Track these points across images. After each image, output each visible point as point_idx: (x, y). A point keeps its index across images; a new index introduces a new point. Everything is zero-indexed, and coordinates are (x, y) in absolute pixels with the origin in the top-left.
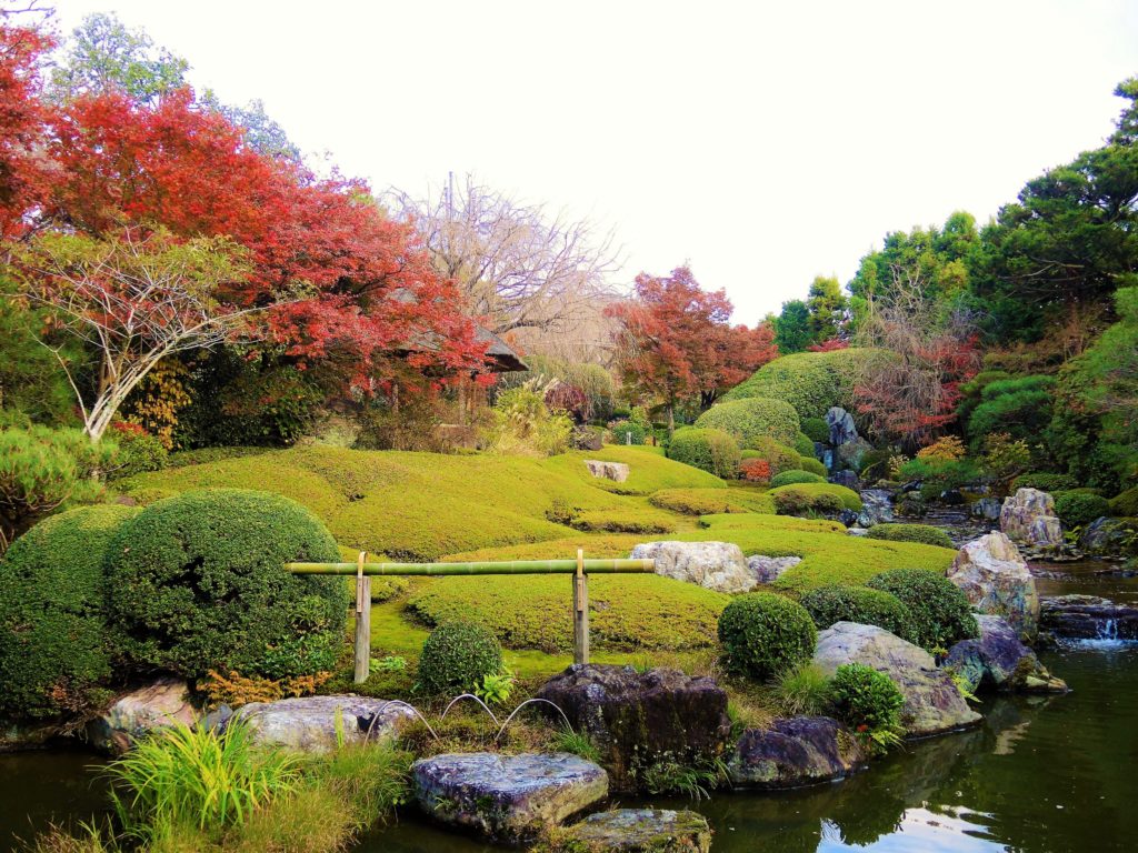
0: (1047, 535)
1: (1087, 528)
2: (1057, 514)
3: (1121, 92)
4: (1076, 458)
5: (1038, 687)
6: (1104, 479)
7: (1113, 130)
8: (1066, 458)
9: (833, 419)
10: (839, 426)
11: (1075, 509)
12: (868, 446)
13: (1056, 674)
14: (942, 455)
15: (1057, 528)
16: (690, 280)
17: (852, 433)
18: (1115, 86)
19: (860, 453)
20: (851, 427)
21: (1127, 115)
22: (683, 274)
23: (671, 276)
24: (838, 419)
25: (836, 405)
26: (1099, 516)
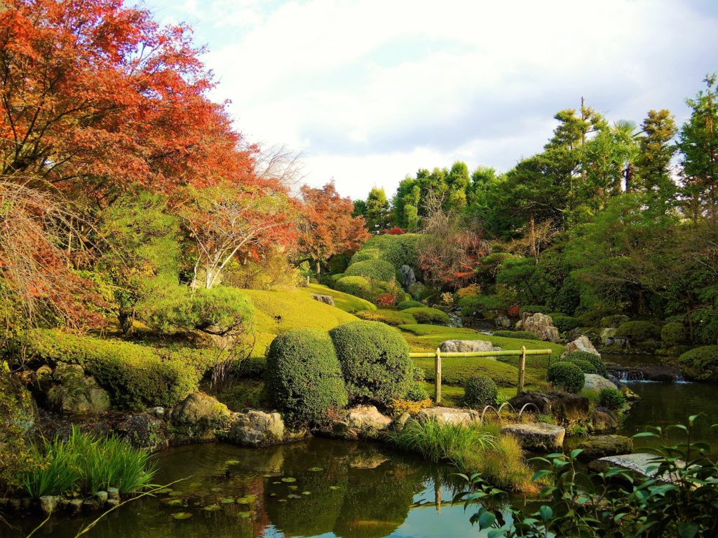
0: (553, 335)
1: (570, 332)
2: (554, 326)
3: (558, 117)
4: (550, 298)
5: (631, 397)
6: (562, 309)
7: (553, 136)
8: (544, 298)
9: (404, 271)
10: (407, 275)
11: (564, 324)
12: (424, 287)
13: (635, 393)
14: (469, 293)
15: (557, 332)
16: (334, 192)
17: (413, 279)
18: (556, 114)
19: (419, 290)
20: (413, 276)
21: (560, 129)
22: (329, 188)
23: (322, 189)
24: (407, 272)
25: (405, 264)
26: (575, 327)
